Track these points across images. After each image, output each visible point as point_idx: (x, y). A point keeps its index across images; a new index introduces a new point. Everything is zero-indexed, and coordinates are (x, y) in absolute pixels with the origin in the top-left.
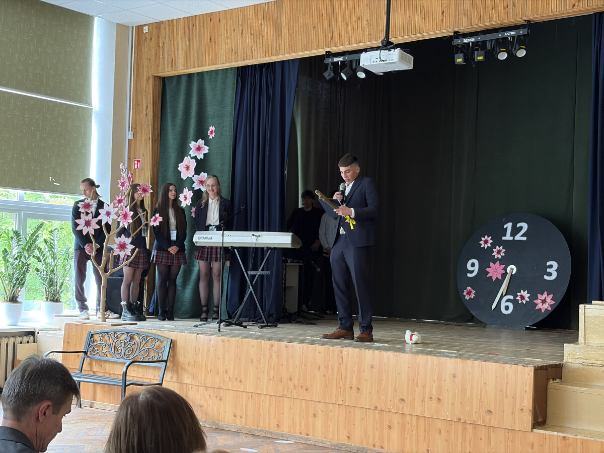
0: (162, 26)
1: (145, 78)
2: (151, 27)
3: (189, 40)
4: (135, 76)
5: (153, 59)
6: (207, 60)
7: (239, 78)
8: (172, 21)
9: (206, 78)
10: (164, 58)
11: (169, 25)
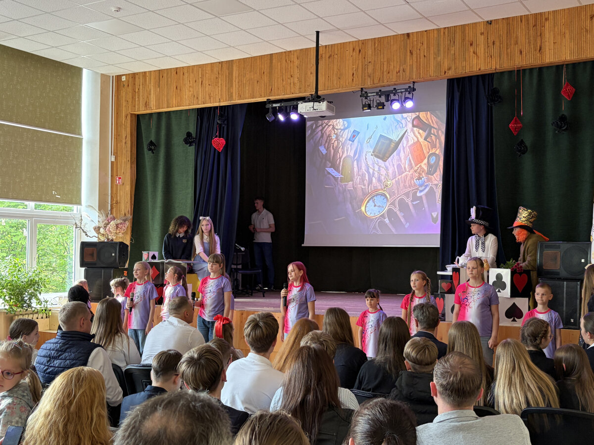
0: (137, 76)
1: (124, 115)
2: (128, 77)
3: (159, 87)
4: (116, 113)
5: (130, 101)
6: (174, 102)
7: (199, 117)
8: (145, 73)
9: (173, 116)
10: (139, 100)
11: (143, 76)
